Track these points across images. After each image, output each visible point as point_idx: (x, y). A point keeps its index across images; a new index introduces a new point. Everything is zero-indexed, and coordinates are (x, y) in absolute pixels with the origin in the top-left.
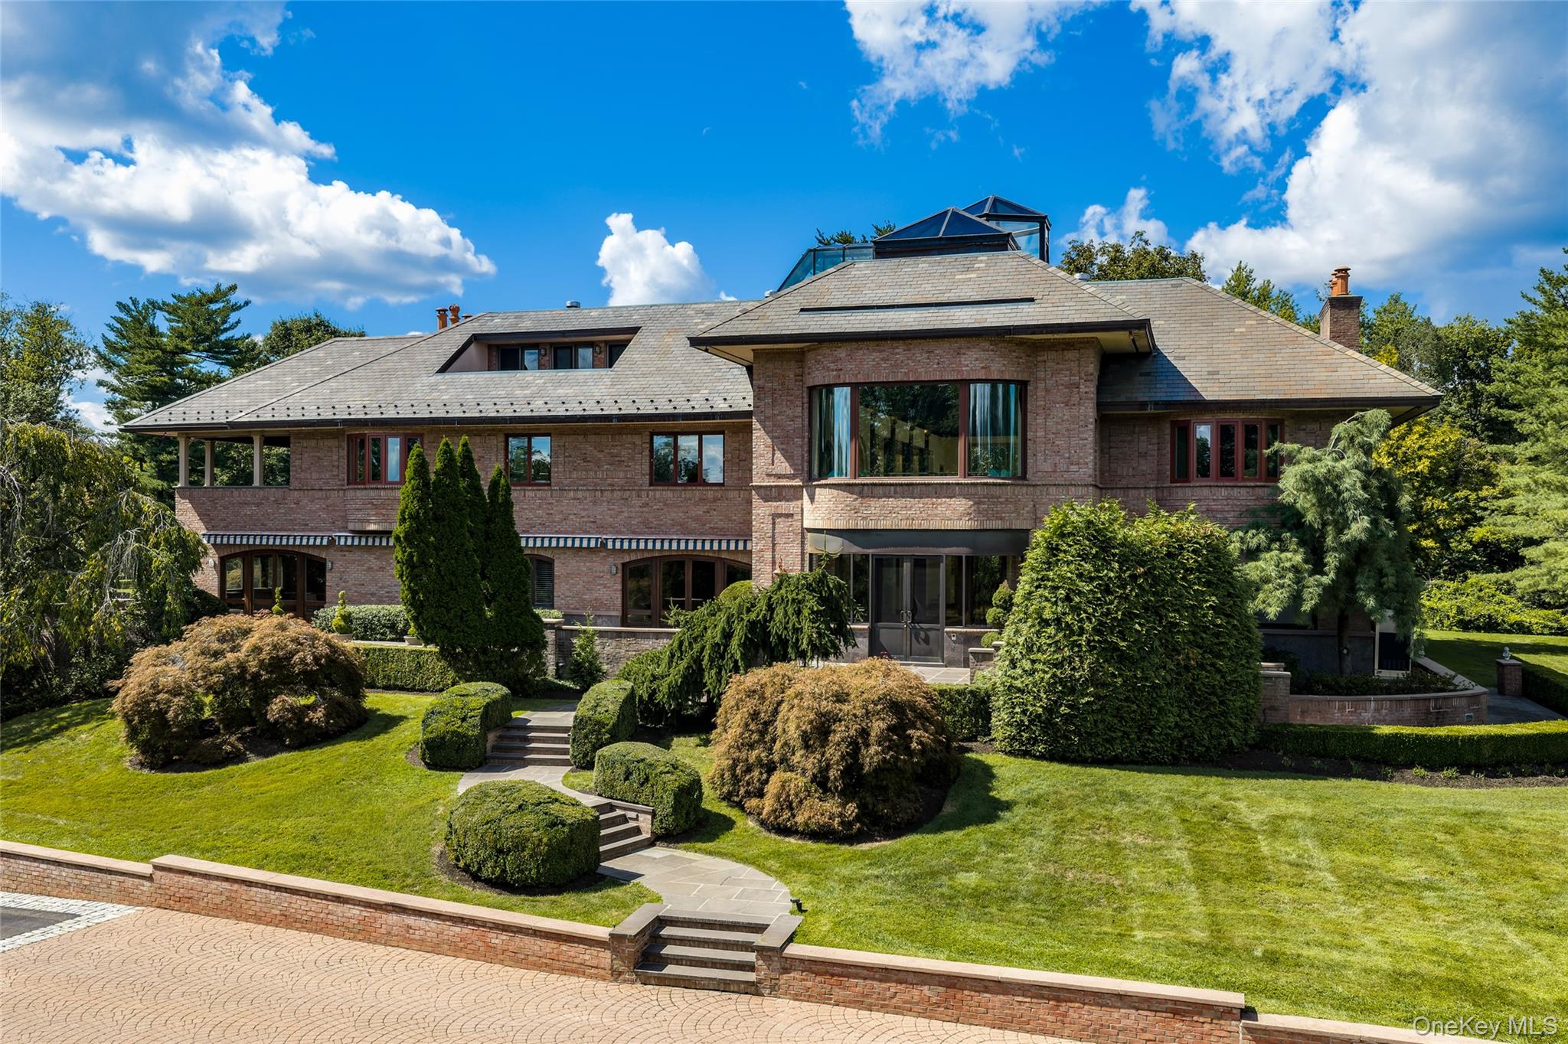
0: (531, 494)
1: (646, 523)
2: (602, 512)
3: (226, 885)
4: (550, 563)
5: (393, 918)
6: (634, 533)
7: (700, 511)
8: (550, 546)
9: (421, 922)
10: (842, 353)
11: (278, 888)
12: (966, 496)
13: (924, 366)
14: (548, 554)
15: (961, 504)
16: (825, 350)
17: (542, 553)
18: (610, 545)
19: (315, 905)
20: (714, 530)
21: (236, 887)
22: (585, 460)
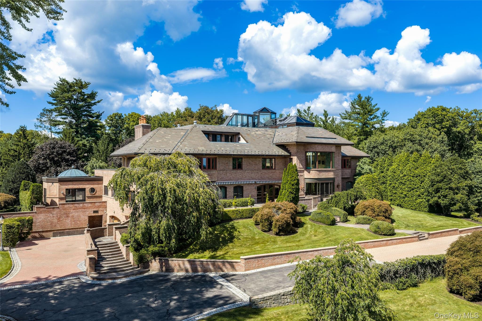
0: (239, 172)
1: (261, 177)
2: (253, 175)
3: (364, 244)
4: (243, 187)
5: (390, 241)
6: (259, 180)
7: (271, 175)
8: (242, 184)
9: (394, 241)
10: (316, 146)
11: (373, 242)
12: (333, 172)
13: (327, 149)
14: (242, 185)
15: (332, 173)
16: (313, 145)
17: (241, 185)
18: (257, 183)
19: (378, 243)
20: (274, 179)
21: (366, 244)
22: (250, 164)
